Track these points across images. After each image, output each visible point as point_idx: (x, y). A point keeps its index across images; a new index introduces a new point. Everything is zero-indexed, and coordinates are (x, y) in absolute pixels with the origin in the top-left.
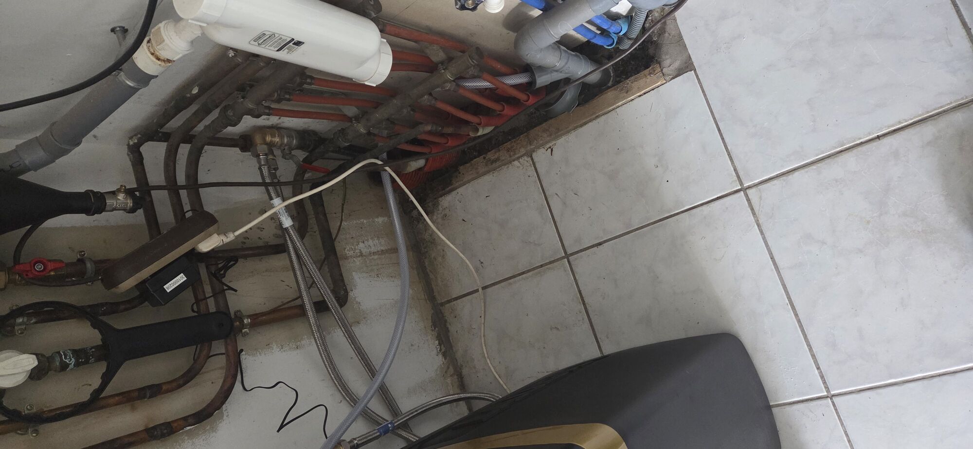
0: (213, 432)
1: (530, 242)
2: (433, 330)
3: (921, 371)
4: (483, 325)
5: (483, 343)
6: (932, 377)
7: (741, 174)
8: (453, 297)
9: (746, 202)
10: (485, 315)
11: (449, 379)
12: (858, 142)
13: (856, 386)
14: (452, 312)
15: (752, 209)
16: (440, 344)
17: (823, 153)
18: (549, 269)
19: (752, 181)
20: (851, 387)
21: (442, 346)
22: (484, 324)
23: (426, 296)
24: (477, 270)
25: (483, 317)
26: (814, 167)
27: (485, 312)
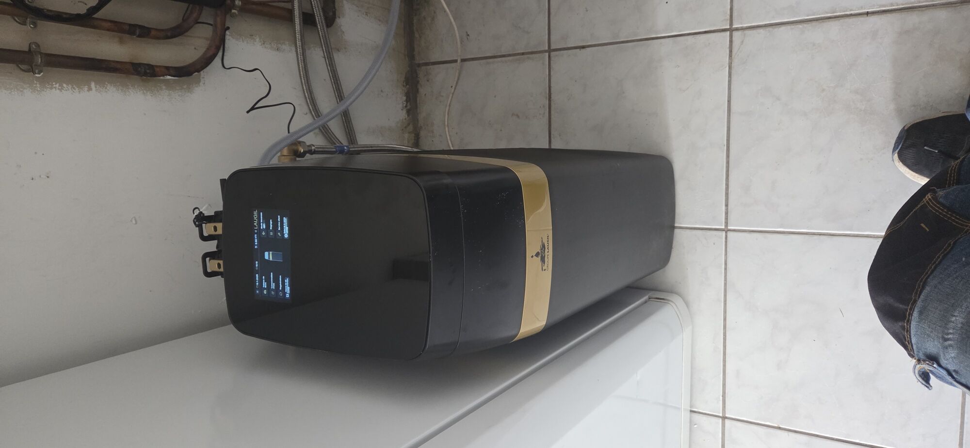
0: (188, 92)
1: (519, 27)
2: (404, 86)
3: (807, 228)
4: (451, 95)
5: (447, 111)
6: (814, 234)
8: (431, 61)
9: (728, 43)
10: (456, 86)
11: (406, 135)
13: (750, 227)
14: (426, 75)
15: (731, 51)
16: (407, 101)
18: (528, 58)
20: (745, 227)
21: (409, 104)
22: (453, 94)
23: (406, 52)
24: (462, 41)
25: (453, 87)
27: (457, 83)
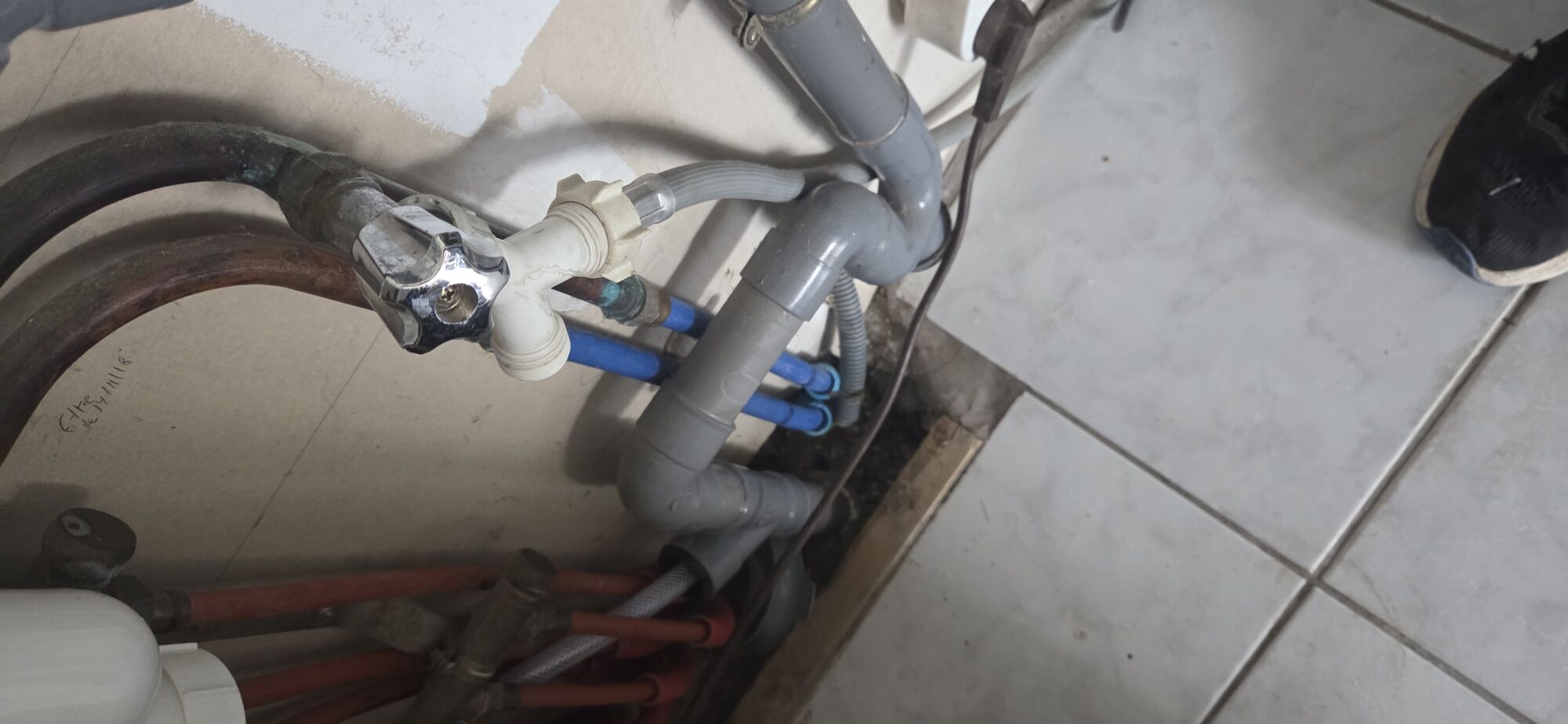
7: (1283, 548)
12: (1476, 352)
17: (1424, 412)
19: (1319, 551)
26: (1429, 451)
